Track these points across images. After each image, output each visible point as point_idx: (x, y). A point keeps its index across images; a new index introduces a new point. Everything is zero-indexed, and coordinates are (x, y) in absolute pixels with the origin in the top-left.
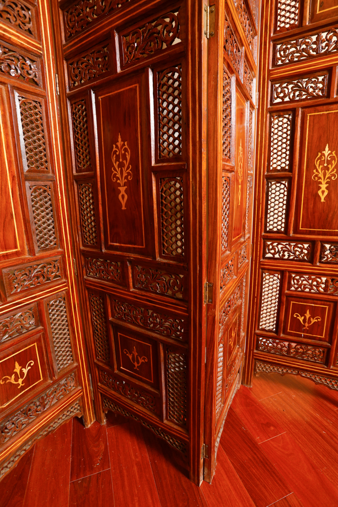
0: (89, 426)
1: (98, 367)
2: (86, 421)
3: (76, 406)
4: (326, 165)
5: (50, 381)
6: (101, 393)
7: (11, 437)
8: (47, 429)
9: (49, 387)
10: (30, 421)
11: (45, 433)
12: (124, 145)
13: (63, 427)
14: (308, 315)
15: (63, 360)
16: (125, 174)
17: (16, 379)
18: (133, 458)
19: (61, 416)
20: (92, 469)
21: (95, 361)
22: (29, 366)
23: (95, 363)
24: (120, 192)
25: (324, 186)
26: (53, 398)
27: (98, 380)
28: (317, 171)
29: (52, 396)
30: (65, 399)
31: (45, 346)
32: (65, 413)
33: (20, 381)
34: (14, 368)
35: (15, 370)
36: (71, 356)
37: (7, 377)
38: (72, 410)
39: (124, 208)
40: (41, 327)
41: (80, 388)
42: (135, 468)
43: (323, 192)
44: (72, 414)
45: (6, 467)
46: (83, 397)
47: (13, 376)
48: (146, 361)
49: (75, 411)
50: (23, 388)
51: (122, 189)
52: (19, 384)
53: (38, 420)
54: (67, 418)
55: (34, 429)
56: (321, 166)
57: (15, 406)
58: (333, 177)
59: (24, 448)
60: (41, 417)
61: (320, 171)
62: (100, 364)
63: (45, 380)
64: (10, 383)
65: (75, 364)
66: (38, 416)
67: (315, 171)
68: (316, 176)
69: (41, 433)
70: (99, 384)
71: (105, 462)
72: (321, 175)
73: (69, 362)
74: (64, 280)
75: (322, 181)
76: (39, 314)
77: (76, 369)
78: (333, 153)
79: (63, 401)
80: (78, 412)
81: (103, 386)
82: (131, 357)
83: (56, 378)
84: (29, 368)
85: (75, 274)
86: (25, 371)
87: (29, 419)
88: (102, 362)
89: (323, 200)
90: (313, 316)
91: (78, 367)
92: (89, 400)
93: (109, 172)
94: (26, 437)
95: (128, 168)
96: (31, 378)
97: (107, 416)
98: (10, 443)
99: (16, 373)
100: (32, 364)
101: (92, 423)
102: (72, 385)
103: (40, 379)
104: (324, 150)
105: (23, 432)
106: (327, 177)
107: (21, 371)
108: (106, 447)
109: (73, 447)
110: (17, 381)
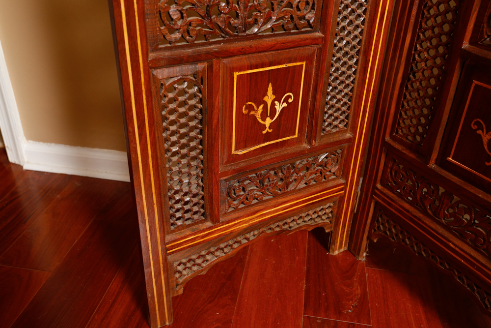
0: (336, 253)
1: (390, 151)
2: (334, 243)
3: (327, 211)
5: (305, 146)
6: (377, 203)
7: (236, 209)
8: (281, 223)
9: (302, 154)
10: (265, 198)
11: (278, 229)
13: (301, 232)
17: (264, 116)
19: (303, 215)
20: (339, 313)
21: (387, 138)
22: (286, 100)
23: (384, 143)
26: (302, 178)
27: (379, 178)
29: (302, 174)
30: (318, 189)
31: (317, 75)
32: (311, 212)
33: (268, 122)
34: (265, 94)
35: (266, 99)
36: (347, 117)
37: (253, 104)
38: (320, 213)
40: (320, 34)
41: (342, 181)
44: (319, 221)
45: (222, 249)
46: (342, 198)
47: (261, 107)
49: (321, 217)
50: (268, 137)
52: (264, 127)
53: (273, 202)
54: (309, 223)
55: (269, 213)
57: (253, 161)
59: (248, 235)
60: (281, 200)
62: (396, 145)
63: (299, 141)
64: (254, 117)
65: (348, 135)
66: (276, 195)
69: (272, 226)
70: (379, 186)
71: (362, 312)
73: (341, 126)
77: (346, 145)
79: (314, 190)
80: (328, 221)
81: (386, 191)
82: (486, 139)
83: (315, 143)
84: (285, 105)
86: (279, 107)
87: (264, 194)
88: (401, 143)
91: (351, 141)
92: (349, 207)
94: (255, 219)
96: (283, 125)
97: (371, 246)
98: (233, 216)
99: (265, 104)
100: (290, 101)
101: (342, 250)
102: (333, 171)
103: (294, 134)
105: (252, 209)
107: (273, 104)
108: (364, 293)
109: (308, 271)
110: (264, 120)
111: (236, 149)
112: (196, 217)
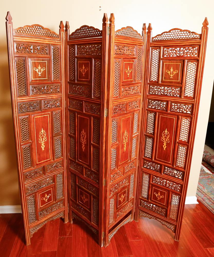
0: (66, 223)
1: (72, 200)
2: (65, 220)
3: (62, 214)
4: (166, 136)
5: (55, 202)
6: (72, 211)
7: (42, 217)
8: (52, 218)
9: (54, 204)
10: (48, 214)
11: (51, 220)
12: (84, 133)
13: (57, 220)
14: (159, 194)
15: (59, 196)
16: (84, 141)
17: (45, 199)
18: (81, 235)
19: (57, 216)
20: (66, 235)
21: (71, 198)
22: (49, 195)
23: (71, 199)
24: (82, 146)
25: (165, 144)
26: (55, 208)
27: (71, 205)
28: (163, 138)
29: (55, 207)
30: (59, 210)
31: (55, 190)
32: (58, 215)
33: (46, 200)
34: (45, 195)
35: (45, 196)
36: (62, 195)
37: (43, 198)
38: (60, 215)
39: (83, 151)
40: (54, 183)
41: (64, 207)
42: (81, 238)
43: (165, 146)
44: (61, 216)
45: (40, 226)
46: (65, 210)
48: (87, 200)
49: (61, 215)
50: (47, 202)
51: (83, 145)
52: (46, 201)
53: (50, 214)
54: (58, 217)
55: (49, 217)
56: (164, 136)
57: (44, 207)
58: (168, 142)
59: (45, 222)
60: (51, 214)
61: (164, 138)
62: (72, 199)
63: (53, 201)
64: (44, 200)
65: (63, 198)
66: (50, 213)
67: (162, 137)
68: (162, 139)
69: (50, 219)
70: (71, 207)
71: (71, 234)
72: (164, 140)
73: (61, 197)
74: (63, 168)
75: (164, 142)
76: (54, 179)
77: (63, 200)
78: (168, 132)
79: (58, 210)
80: (63, 216)
81: (73, 208)
82: (83, 198)
83: (57, 201)
85: (66, 165)
86: (48, 197)
87: (47, 213)
88: (73, 198)
89: (164, 149)
90: (161, 195)
91: (64, 199)
92: (67, 212)
93: (80, 139)
94: (46, 219)
95: (85, 140)
96: (49, 200)
97: (73, 220)
98: (42, 219)
99: (46, 197)
100: (50, 195)
101: (67, 222)
102: (62, 205)
104: (165, 131)
105: (45, 217)
106: (166, 141)
107: (47, 197)
108: (71, 230)
109: (60, 228)
110: (45, 200)
111: (41, 206)
112: (34, 220)
